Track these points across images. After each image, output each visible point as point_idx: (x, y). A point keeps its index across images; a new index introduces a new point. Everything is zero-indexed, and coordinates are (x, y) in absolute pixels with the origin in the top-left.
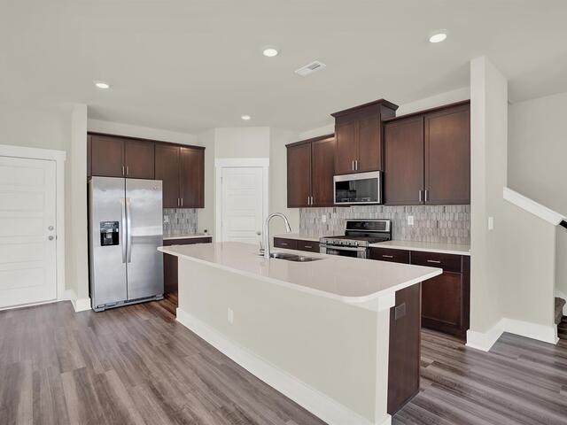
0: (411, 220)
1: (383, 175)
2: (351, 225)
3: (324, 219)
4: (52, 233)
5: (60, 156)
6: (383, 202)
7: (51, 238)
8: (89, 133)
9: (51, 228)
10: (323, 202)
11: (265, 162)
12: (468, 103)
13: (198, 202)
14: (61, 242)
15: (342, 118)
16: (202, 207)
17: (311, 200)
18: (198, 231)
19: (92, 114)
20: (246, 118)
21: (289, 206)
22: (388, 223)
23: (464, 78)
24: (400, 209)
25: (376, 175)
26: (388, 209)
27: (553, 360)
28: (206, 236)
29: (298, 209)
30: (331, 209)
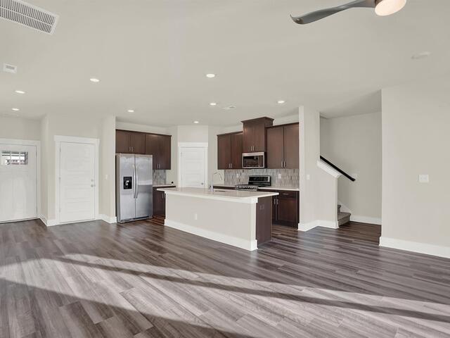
0: (280, 176)
1: (266, 154)
2: (251, 179)
3: (238, 176)
4: (93, 183)
5: (96, 141)
6: (266, 167)
7: (92, 186)
8: (116, 130)
9: (92, 181)
10: (237, 166)
11: (206, 145)
12: (298, 123)
13: (168, 166)
14: (97, 188)
15: (247, 123)
16: (170, 169)
17: (230, 165)
18: (167, 183)
19: (118, 120)
20: (196, 122)
21: (219, 169)
22: (269, 178)
23: (296, 112)
24: (275, 170)
25: (262, 154)
26: (269, 170)
27: (335, 242)
28: (172, 185)
29: (223, 170)
30: (241, 170)
